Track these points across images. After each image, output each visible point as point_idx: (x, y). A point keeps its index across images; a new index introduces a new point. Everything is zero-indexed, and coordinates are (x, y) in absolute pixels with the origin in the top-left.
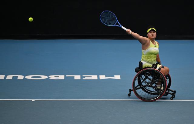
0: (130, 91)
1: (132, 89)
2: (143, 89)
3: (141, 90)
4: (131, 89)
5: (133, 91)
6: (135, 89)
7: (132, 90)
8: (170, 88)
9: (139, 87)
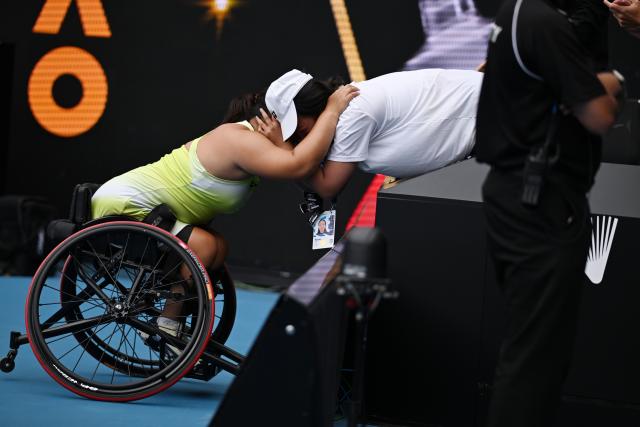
0: (16, 341)
1: (23, 331)
2: (80, 338)
3: (70, 340)
4: (19, 334)
5: (28, 345)
6: (40, 333)
7: (25, 341)
8: (229, 344)
9: (62, 323)
